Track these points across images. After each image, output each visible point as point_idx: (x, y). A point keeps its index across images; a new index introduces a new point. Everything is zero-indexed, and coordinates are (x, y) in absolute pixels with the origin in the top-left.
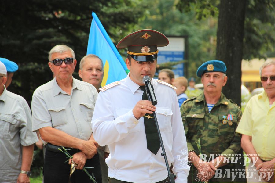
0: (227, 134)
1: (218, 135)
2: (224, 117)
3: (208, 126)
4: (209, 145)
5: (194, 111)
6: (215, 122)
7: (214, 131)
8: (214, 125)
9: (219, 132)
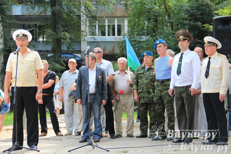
0: (152, 79)
1: (149, 80)
2: (151, 73)
3: (145, 76)
4: (145, 83)
5: (140, 71)
6: (148, 75)
7: (147, 78)
8: (147, 76)
9: (149, 78)
